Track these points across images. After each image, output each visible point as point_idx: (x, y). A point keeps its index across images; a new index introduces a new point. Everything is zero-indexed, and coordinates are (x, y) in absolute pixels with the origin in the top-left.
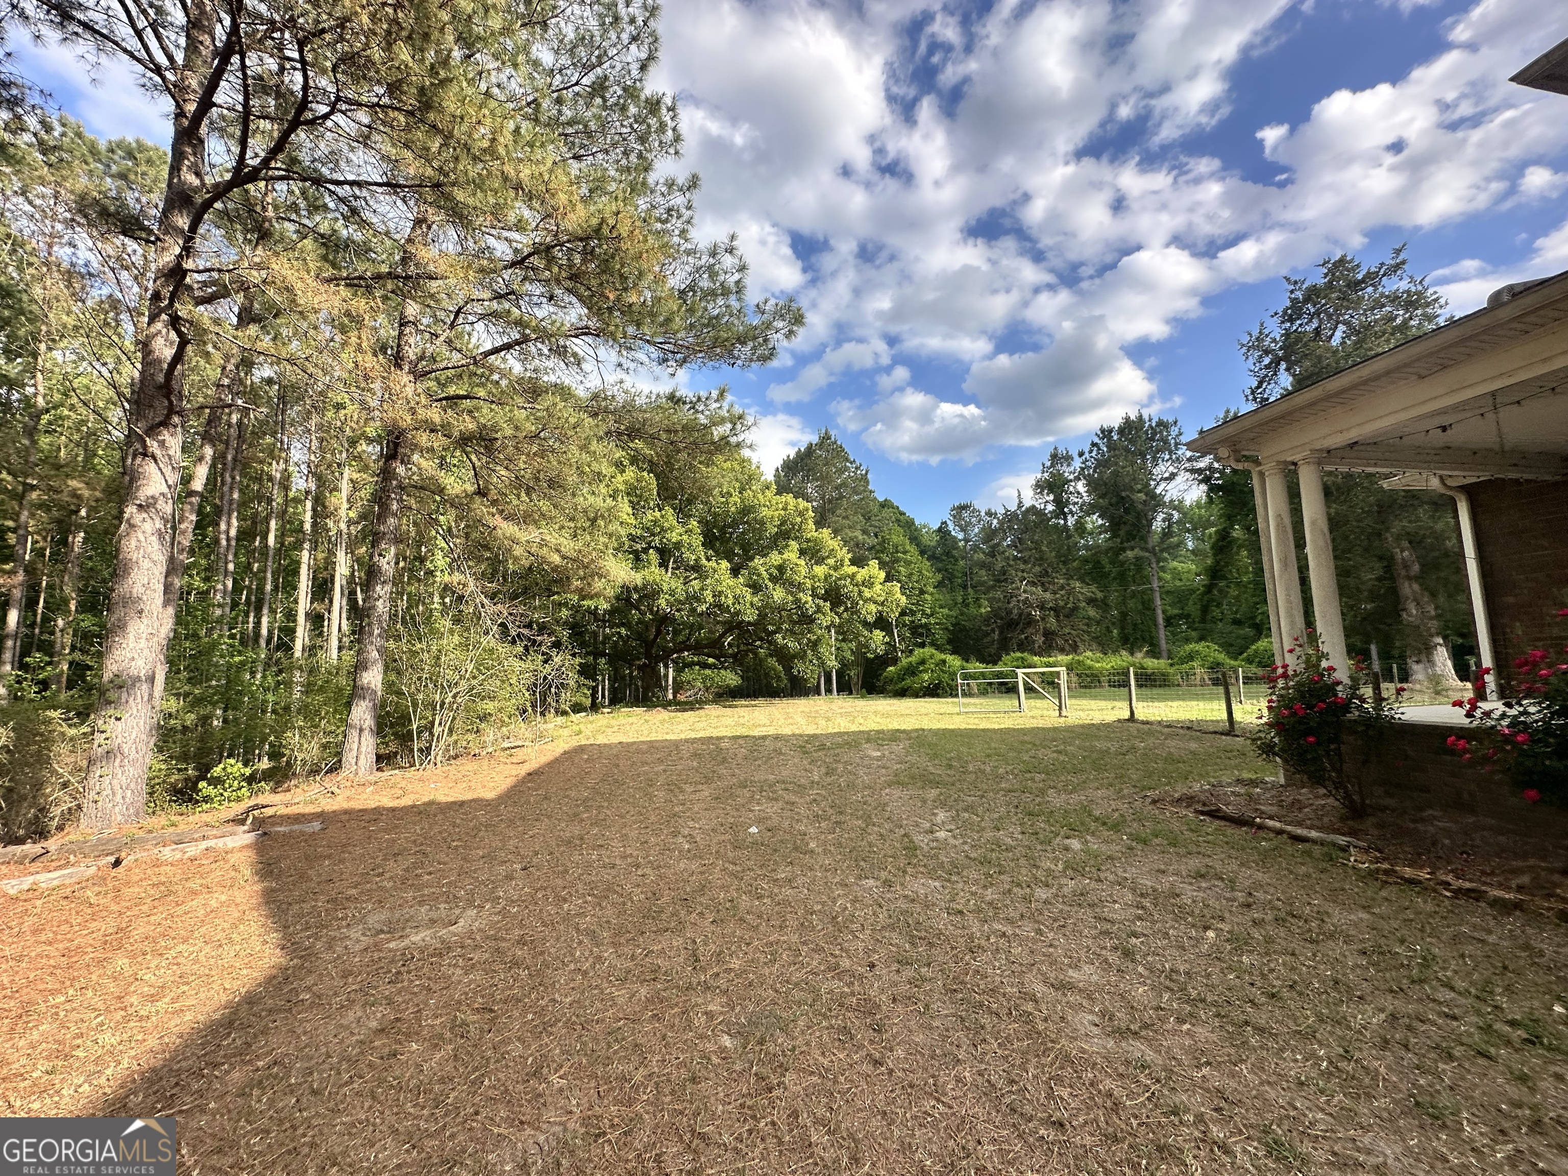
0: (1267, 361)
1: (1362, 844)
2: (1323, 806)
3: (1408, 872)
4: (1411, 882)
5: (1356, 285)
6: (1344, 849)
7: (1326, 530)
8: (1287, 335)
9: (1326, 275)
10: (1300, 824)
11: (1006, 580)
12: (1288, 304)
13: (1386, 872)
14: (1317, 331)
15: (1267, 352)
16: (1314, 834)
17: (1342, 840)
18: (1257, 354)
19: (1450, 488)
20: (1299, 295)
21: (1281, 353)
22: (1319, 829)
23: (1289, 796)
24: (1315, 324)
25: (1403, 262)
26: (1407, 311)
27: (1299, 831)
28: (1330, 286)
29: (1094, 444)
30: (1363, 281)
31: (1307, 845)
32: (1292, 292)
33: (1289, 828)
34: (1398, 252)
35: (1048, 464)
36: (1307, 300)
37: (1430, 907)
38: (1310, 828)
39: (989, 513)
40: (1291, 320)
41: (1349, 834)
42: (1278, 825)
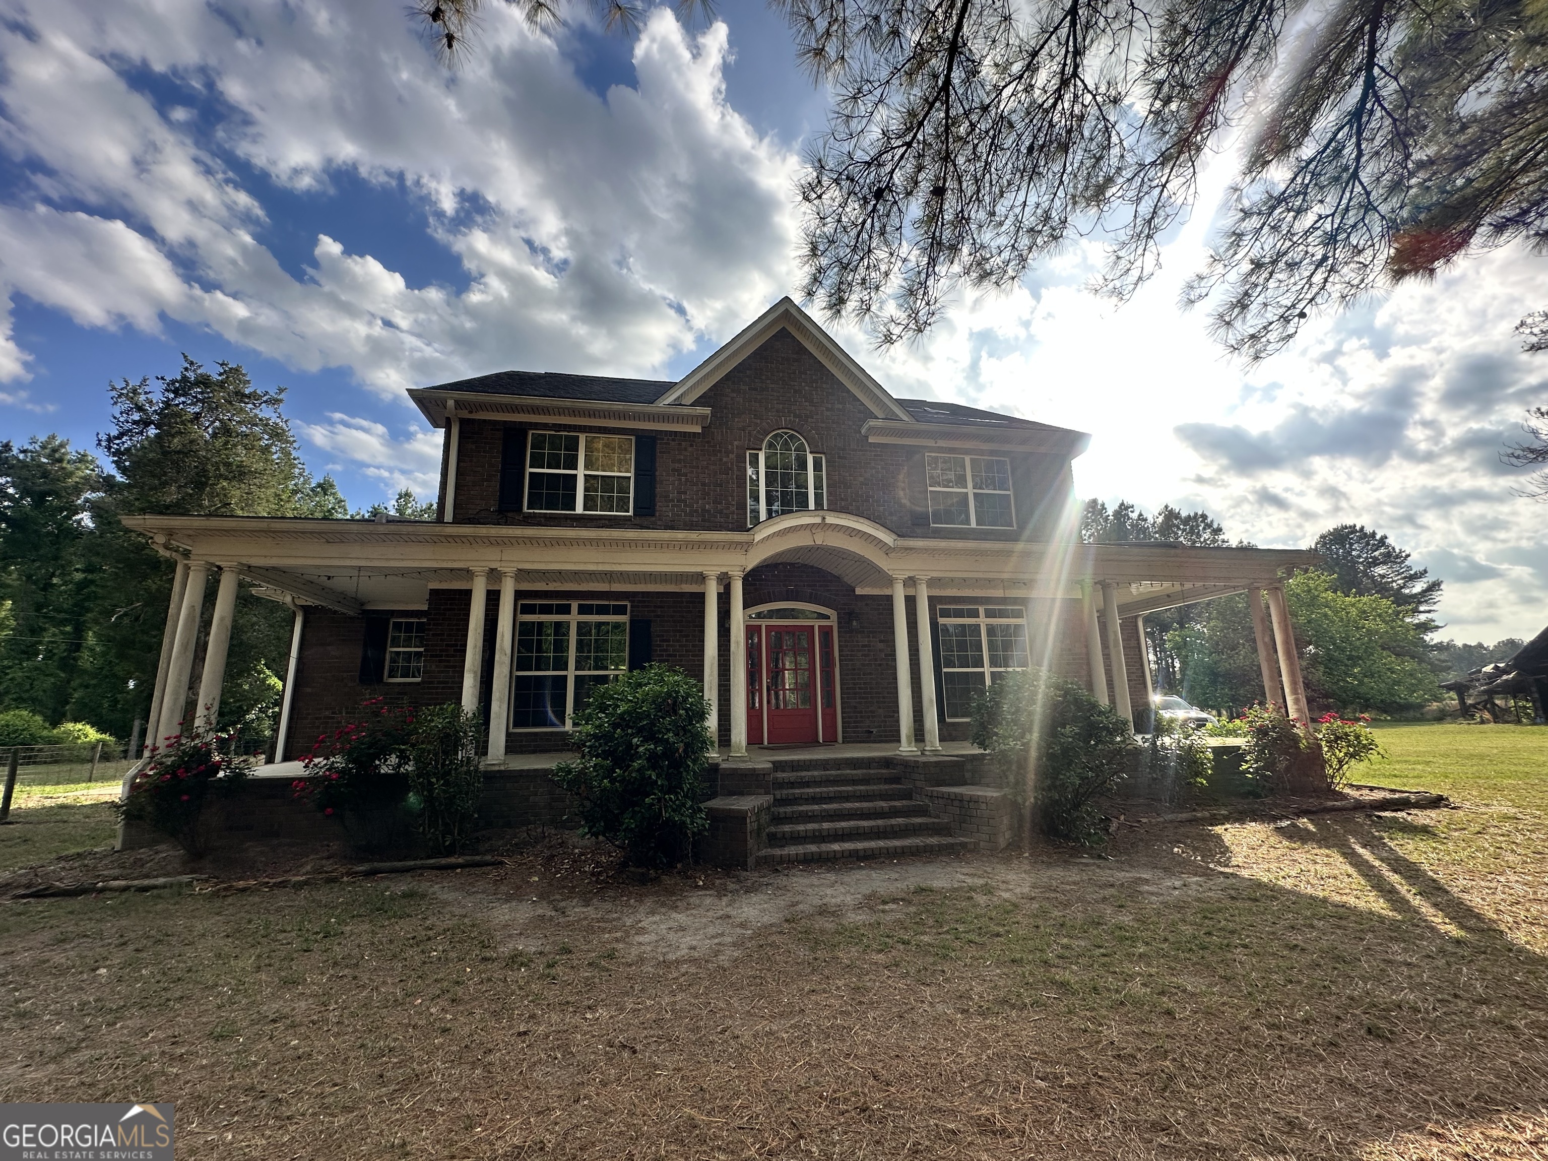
0: (136, 416)
1: (203, 876)
2: (164, 858)
3: (242, 884)
4: (244, 890)
5: (241, 396)
6: (189, 884)
7: (230, 627)
8: (167, 404)
9: (221, 374)
10: (147, 876)
12: (179, 378)
13: (225, 889)
14: (197, 416)
15: (140, 409)
16: (161, 880)
17: (186, 878)
18: (128, 405)
19: (296, 605)
20: (191, 376)
21: (155, 417)
22: (165, 875)
23: (129, 858)
24: (197, 410)
25: (281, 401)
26: (271, 437)
27: (146, 882)
28: (222, 385)
30: (249, 396)
31: (155, 892)
32: (186, 369)
33: (136, 882)
34: (281, 391)
36: (197, 383)
37: (257, 899)
38: (157, 877)
40: (176, 392)
41: (191, 873)
42: (123, 883)
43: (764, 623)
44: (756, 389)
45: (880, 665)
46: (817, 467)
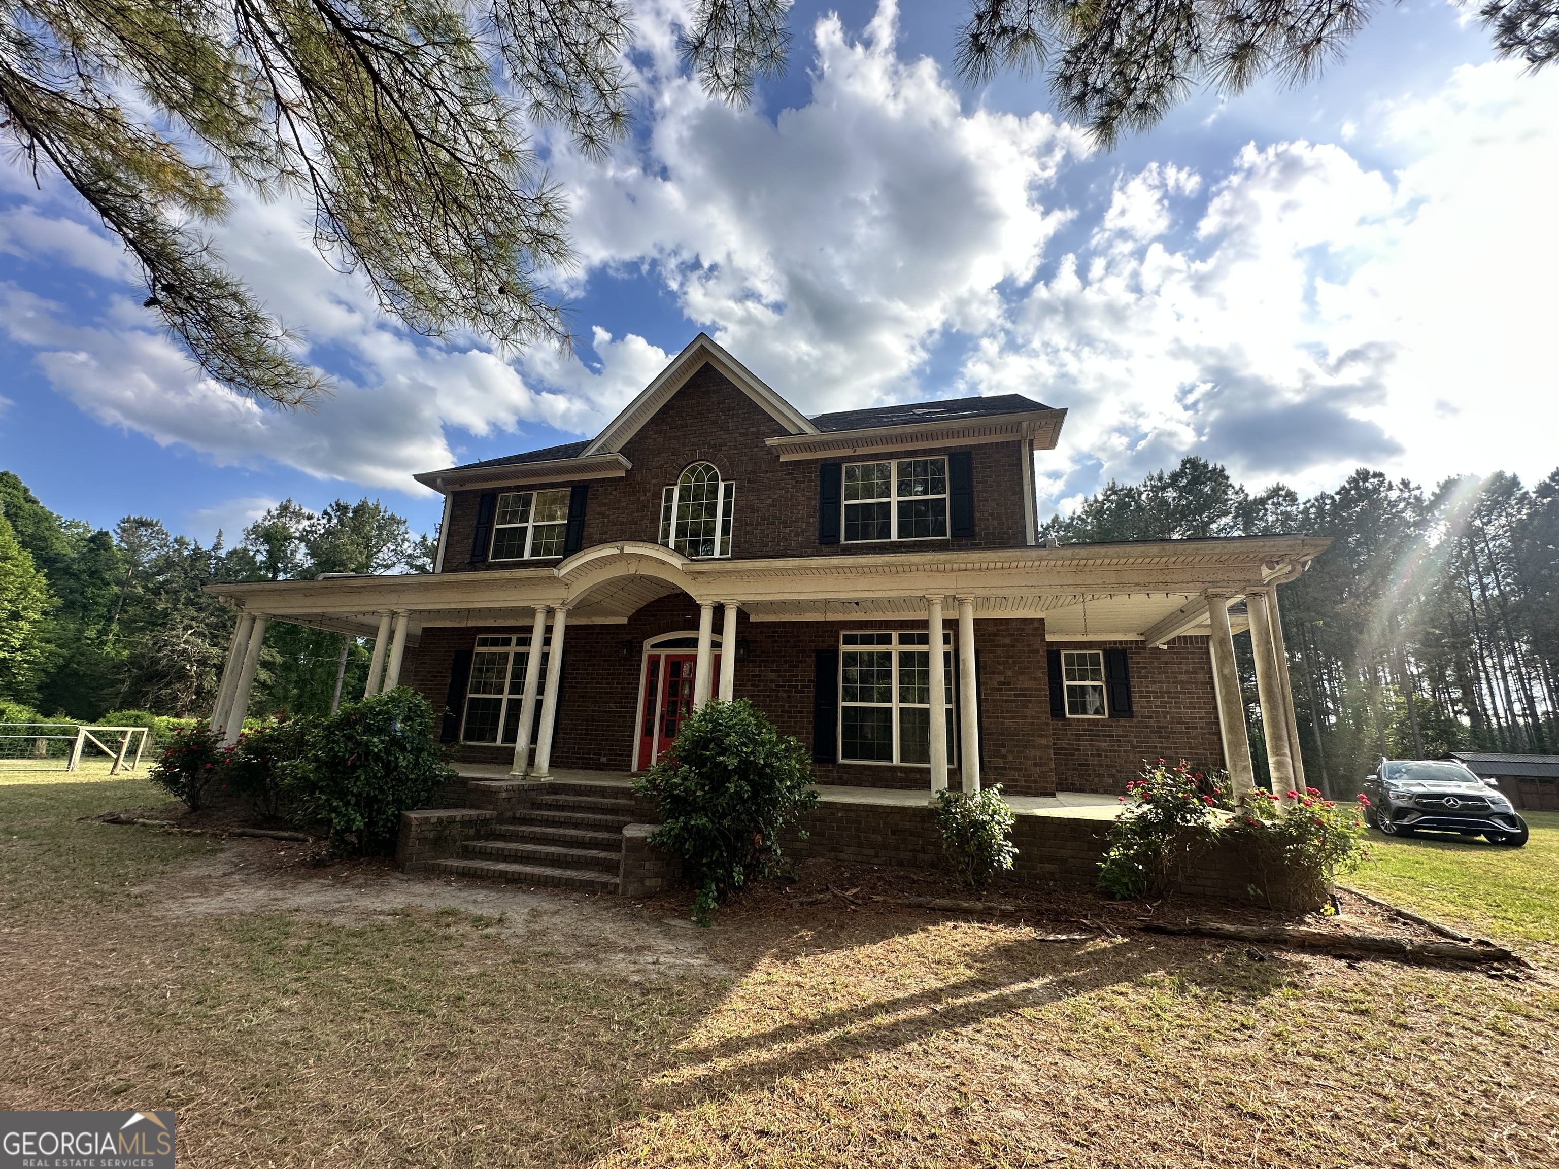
11: (164, 625)
29: (326, 513)
35: (275, 513)
39: (180, 542)
43: (663, 653)
44: (676, 427)
45: (769, 696)
46: (728, 494)
